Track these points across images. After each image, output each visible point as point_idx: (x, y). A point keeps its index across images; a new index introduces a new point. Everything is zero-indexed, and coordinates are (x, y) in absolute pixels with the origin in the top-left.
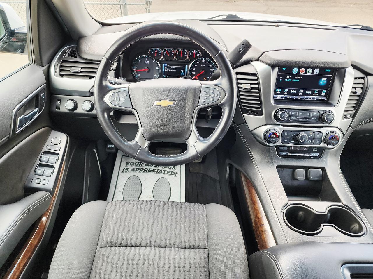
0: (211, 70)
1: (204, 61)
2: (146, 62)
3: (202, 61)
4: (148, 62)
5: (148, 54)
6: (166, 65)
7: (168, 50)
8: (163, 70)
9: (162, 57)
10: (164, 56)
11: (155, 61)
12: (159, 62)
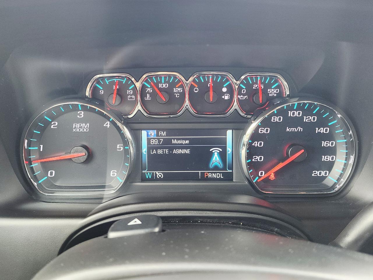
0: (324, 144)
1: (296, 114)
2: (78, 125)
3: (290, 114)
4: (85, 127)
5: (83, 98)
6: (153, 133)
7: (161, 82)
8: (145, 150)
9: (139, 107)
10: (144, 103)
11: (113, 123)
12: (128, 123)
